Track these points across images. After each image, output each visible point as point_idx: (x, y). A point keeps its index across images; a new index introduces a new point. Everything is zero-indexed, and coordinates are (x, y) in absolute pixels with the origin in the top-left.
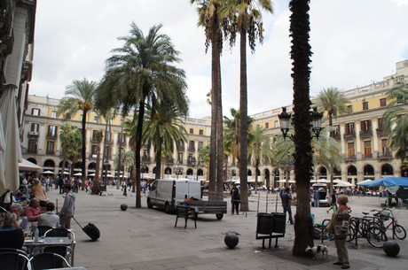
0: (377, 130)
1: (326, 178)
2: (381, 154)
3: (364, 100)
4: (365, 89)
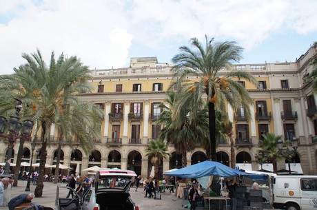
0: (110, 115)
1: (119, 167)
2: (110, 140)
3: (100, 82)
4: (102, 72)
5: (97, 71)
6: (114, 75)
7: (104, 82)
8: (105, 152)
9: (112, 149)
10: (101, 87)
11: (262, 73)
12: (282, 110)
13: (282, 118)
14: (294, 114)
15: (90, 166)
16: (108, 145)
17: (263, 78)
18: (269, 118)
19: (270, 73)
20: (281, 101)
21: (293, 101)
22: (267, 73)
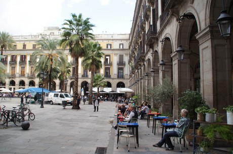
0: (29, 61)
3: (24, 43)
4: (26, 37)
5: (22, 36)
6: (32, 39)
7: (26, 43)
8: (27, 81)
9: (31, 80)
10: (24, 46)
11: (110, 40)
12: (118, 60)
13: (117, 64)
14: (124, 62)
15: (20, 88)
16: (29, 78)
17: (110, 42)
18: (111, 64)
19: (114, 40)
20: (118, 55)
21: (124, 55)
22: (113, 40)
